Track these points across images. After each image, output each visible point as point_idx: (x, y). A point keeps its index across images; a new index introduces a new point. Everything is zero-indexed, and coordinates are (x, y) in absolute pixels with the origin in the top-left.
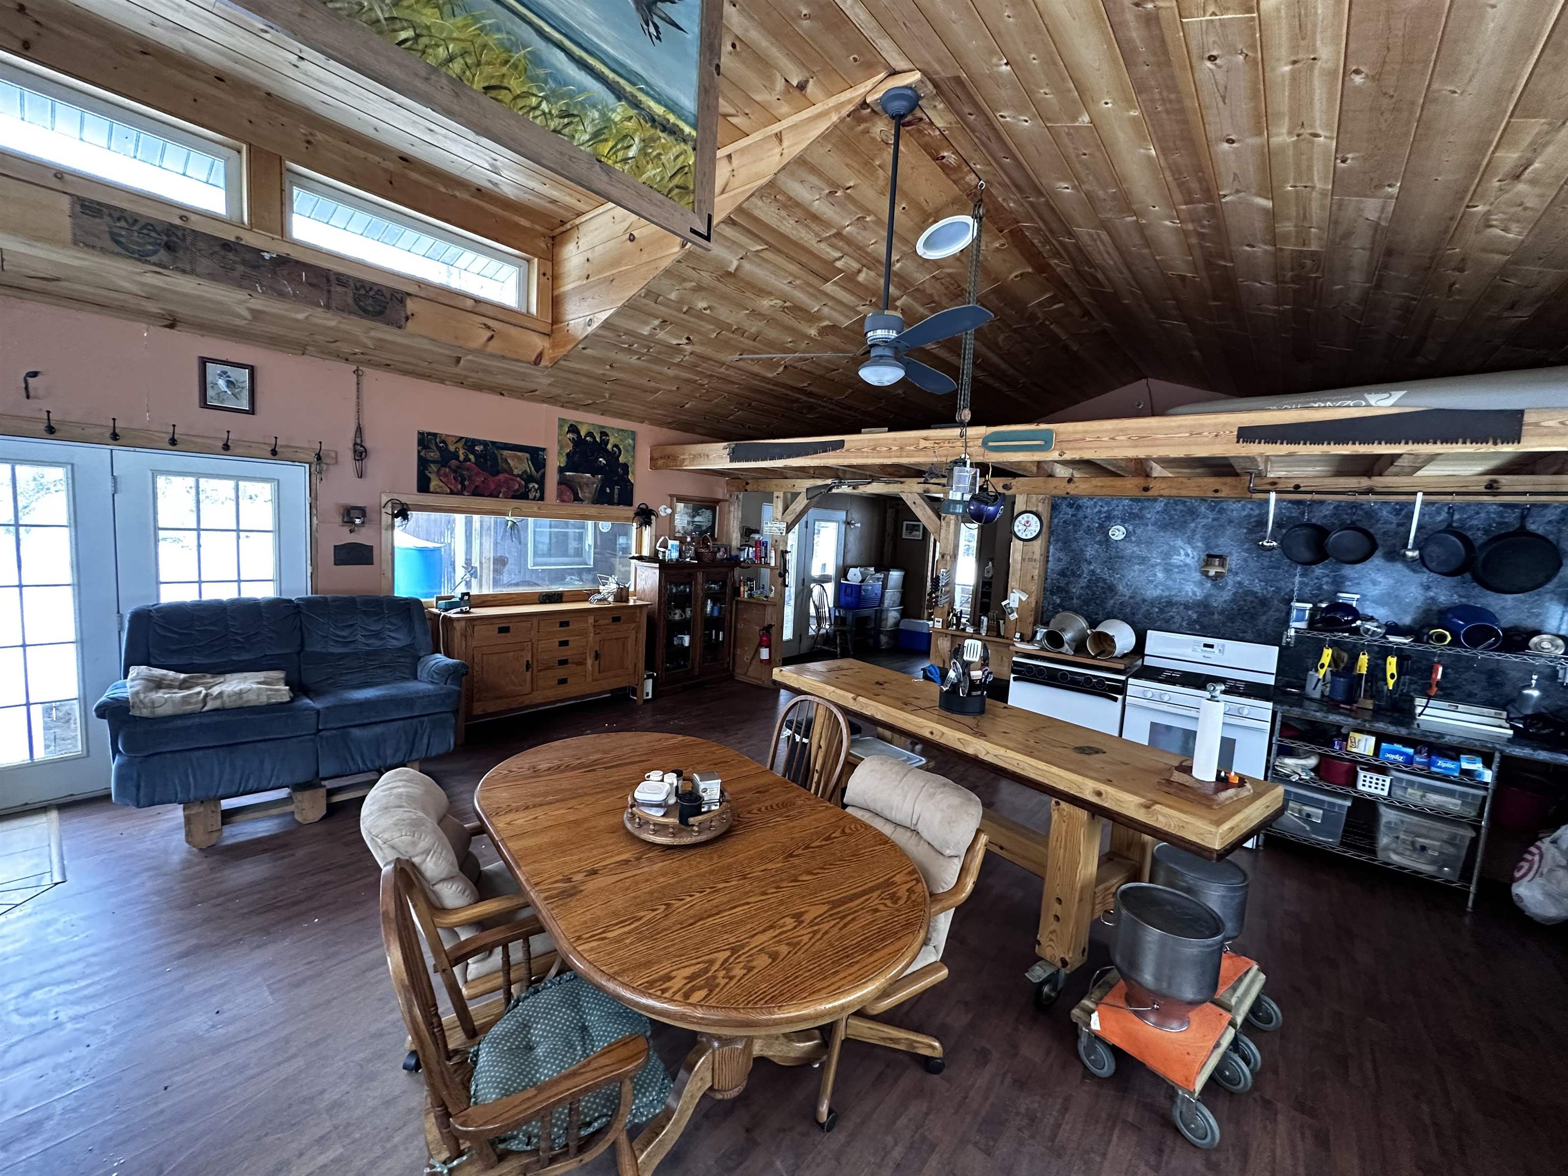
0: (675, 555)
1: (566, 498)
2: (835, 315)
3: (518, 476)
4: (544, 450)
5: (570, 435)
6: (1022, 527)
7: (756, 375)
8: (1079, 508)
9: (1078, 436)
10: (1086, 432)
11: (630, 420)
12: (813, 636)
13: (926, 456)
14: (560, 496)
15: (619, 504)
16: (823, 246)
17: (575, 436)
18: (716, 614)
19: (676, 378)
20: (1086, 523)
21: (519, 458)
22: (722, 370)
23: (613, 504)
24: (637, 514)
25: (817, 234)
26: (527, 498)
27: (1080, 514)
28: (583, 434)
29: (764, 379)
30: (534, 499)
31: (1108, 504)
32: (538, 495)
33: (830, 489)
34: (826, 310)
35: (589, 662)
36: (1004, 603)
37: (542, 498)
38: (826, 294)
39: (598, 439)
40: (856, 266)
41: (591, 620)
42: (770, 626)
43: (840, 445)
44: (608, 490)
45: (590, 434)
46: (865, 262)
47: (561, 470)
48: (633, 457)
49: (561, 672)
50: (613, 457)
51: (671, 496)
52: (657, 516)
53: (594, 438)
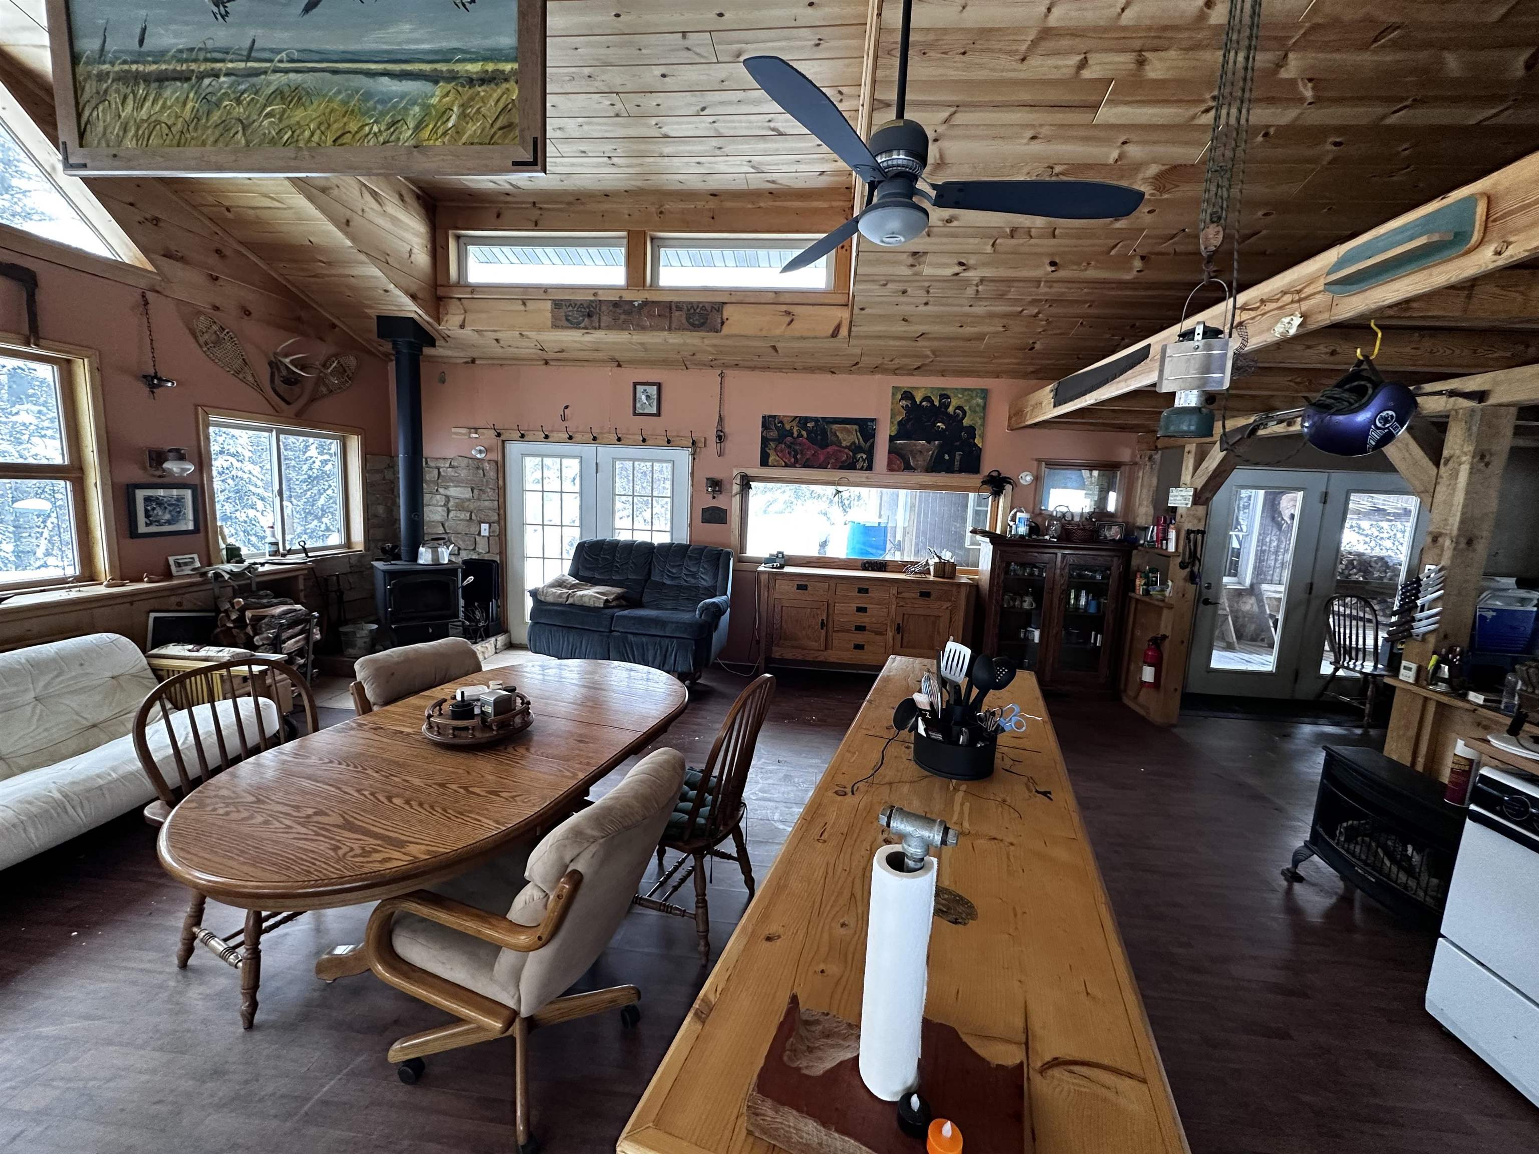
0: (1023, 530)
1: (896, 467)
2: (1161, 150)
3: (846, 447)
4: (873, 420)
5: (904, 403)
7: (1104, 282)
11: (979, 376)
12: (1324, 677)
14: (890, 466)
15: (960, 471)
17: (909, 403)
18: (1092, 610)
21: (848, 431)
22: (1043, 289)
23: (952, 472)
24: (984, 483)
25: (1010, 53)
26: (855, 469)
28: (918, 400)
29: (1121, 284)
30: (861, 469)
32: (865, 465)
33: (1254, 430)
34: (1134, 151)
35: (890, 634)
37: (870, 468)
38: (1112, 127)
39: (937, 403)
40: (1125, 60)
41: (894, 591)
42: (1164, 637)
43: (1144, 354)
44: (947, 457)
45: (927, 398)
46: (1137, 44)
47: (892, 439)
48: (984, 418)
49: (859, 638)
50: (955, 421)
51: (1039, 461)
52: (1014, 484)
53: (932, 402)
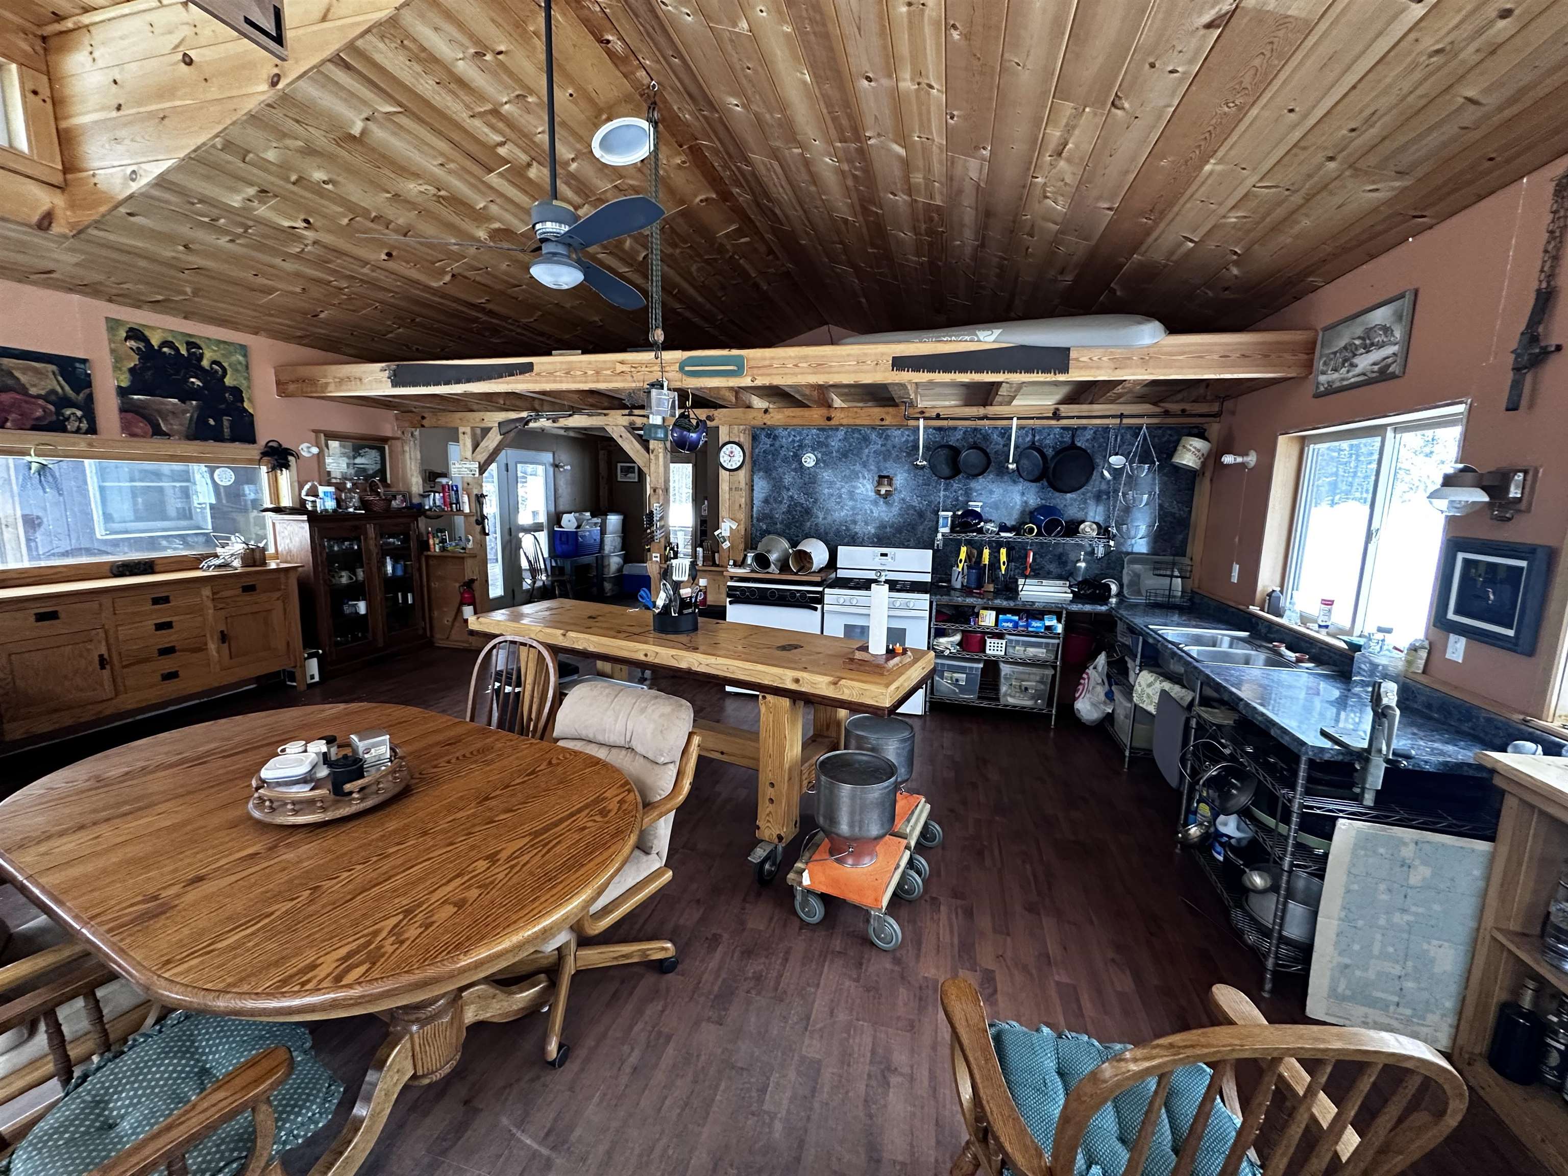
0: (330, 505)
1: (138, 431)
2: (508, 217)
3: (39, 397)
4: (85, 361)
5: (131, 343)
6: (727, 458)
7: (417, 282)
8: (775, 438)
9: (767, 363)
10: (773, 358)
11: (237, 329)
13: (623, 381)
14: (126, 428)
15: (233, 440)
16: (477, 123)
17: (141, 345)
18: (399, 573)
19: (298, 275)
20: (783, 452)
21: (36, 371)
22: (365, 270)
23: (222, 440)
24: (264, 454)
25: (468, 107)
26: (64, 430)
27: (777, 444)
28: (155, 342)
29: (427, 288)
30: (78, 431)
31: (800, 434)
32: (84, 425)
33: (527, 423)
34: (494, 209)
35: (212, 646)
36: (716, 533)
37: (92, 430)
38: (490, 187)
39: (184, 352)
40: (524, 158)
41: (206, 592)
42: (472, 581)
43: (529, 368)
44: (212, 422)
45: (166, 343)
46: (533, 154)
47: (122, 392)
48: (248, 379)
49: (168, 664)
50: (214, 377)
51: (316, 432)
52: (297, 456)
53: (177, 350)
